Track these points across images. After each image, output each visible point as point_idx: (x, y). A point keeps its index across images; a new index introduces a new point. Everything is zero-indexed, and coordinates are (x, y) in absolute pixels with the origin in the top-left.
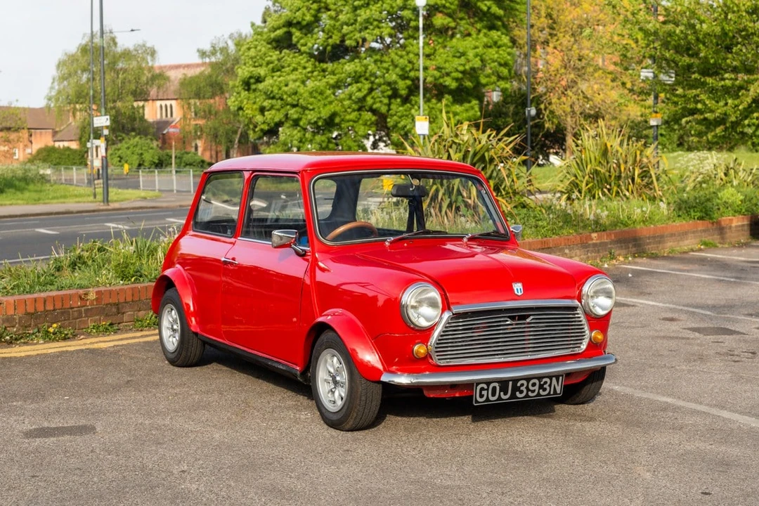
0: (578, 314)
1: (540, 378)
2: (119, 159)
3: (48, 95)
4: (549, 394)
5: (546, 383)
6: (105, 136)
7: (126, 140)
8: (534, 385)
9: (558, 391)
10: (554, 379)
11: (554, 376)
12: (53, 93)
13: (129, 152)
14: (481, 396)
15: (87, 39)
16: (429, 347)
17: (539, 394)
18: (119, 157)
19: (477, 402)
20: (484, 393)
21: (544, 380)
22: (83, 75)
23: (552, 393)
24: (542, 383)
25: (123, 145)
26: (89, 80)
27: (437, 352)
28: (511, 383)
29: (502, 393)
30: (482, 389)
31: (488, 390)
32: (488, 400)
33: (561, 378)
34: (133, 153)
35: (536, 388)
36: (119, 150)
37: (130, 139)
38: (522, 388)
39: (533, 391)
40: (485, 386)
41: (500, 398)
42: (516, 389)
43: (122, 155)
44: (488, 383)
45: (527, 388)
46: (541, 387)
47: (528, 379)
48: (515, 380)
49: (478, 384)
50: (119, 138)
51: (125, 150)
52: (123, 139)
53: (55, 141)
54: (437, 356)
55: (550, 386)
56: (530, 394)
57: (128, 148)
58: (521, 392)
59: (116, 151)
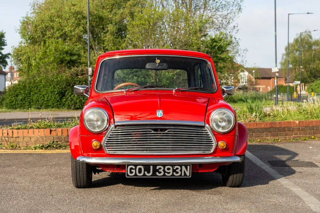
0: (206, 130)
1: (173, 165)
2: (311, 90)
3: (280, 62)
4: (181, 175)
5: (177, 169)
6: (277, 76)
7: (315, 81)
8: (169, 169)
9: (188, 174)
10: (184, 167)
11: (183, 165)
12: (283, 61)
13: (316, 87)
14: (131, 172)
15: (298, 36)
16: (102, 143)
17: (173, 175)
18: (312, 89)
19: (128, 175)
20: (133, 171)
21: (176, 167)
22: (296, 52)
23: (183, 175)
24: (175, 168)
25: (313, 84)
26: (299, 54)
27: (106, 146)
28: (151, 167)
29: (146, 172)
30: (131, 169)
31: (135, 169)
32: (136, 175)
33: (189, 167)
34: (318, 88)
35: (171, 171)
36: (312, 86)
37: (317, 81)
38: (160, 170)
39: (169, 173)
40: (134, 167)
41: (144, 175)
42: (155, 171)
43: (313, 88)
44: (136, 165)
45: (164, 170)
46: (174, 171)
47: (164, 165)
48: (155, 166)
49: (128, 165)
50: (312, 80)
51: (314, 86)
52: (314, 81)
53: (286, 83)
54: (107, 148)
55: (181, 170)
56: (166, 174)
57: (316, 85)
58: (160, 173)
59: (310, 87)
